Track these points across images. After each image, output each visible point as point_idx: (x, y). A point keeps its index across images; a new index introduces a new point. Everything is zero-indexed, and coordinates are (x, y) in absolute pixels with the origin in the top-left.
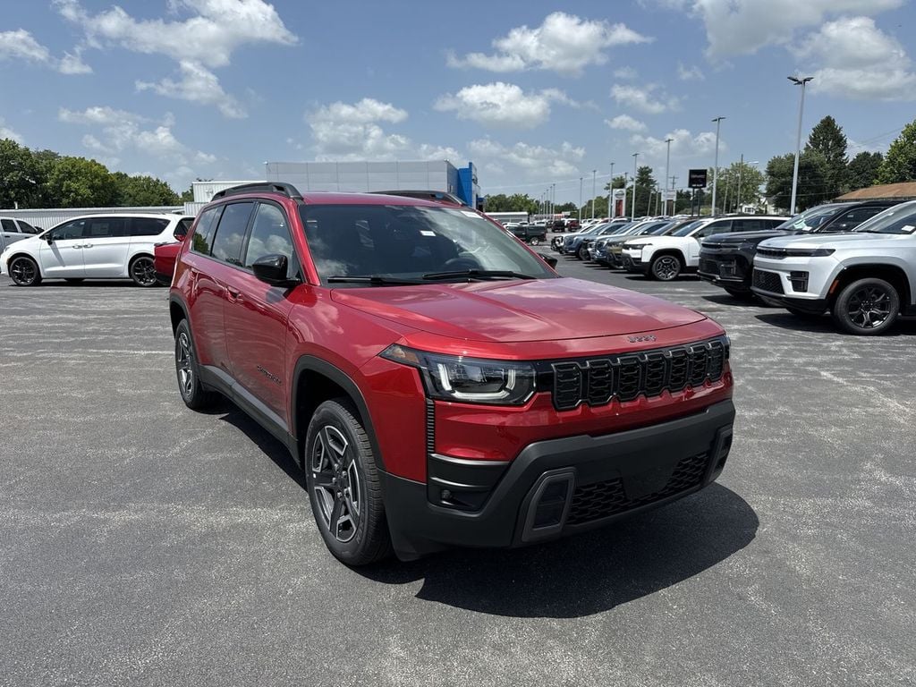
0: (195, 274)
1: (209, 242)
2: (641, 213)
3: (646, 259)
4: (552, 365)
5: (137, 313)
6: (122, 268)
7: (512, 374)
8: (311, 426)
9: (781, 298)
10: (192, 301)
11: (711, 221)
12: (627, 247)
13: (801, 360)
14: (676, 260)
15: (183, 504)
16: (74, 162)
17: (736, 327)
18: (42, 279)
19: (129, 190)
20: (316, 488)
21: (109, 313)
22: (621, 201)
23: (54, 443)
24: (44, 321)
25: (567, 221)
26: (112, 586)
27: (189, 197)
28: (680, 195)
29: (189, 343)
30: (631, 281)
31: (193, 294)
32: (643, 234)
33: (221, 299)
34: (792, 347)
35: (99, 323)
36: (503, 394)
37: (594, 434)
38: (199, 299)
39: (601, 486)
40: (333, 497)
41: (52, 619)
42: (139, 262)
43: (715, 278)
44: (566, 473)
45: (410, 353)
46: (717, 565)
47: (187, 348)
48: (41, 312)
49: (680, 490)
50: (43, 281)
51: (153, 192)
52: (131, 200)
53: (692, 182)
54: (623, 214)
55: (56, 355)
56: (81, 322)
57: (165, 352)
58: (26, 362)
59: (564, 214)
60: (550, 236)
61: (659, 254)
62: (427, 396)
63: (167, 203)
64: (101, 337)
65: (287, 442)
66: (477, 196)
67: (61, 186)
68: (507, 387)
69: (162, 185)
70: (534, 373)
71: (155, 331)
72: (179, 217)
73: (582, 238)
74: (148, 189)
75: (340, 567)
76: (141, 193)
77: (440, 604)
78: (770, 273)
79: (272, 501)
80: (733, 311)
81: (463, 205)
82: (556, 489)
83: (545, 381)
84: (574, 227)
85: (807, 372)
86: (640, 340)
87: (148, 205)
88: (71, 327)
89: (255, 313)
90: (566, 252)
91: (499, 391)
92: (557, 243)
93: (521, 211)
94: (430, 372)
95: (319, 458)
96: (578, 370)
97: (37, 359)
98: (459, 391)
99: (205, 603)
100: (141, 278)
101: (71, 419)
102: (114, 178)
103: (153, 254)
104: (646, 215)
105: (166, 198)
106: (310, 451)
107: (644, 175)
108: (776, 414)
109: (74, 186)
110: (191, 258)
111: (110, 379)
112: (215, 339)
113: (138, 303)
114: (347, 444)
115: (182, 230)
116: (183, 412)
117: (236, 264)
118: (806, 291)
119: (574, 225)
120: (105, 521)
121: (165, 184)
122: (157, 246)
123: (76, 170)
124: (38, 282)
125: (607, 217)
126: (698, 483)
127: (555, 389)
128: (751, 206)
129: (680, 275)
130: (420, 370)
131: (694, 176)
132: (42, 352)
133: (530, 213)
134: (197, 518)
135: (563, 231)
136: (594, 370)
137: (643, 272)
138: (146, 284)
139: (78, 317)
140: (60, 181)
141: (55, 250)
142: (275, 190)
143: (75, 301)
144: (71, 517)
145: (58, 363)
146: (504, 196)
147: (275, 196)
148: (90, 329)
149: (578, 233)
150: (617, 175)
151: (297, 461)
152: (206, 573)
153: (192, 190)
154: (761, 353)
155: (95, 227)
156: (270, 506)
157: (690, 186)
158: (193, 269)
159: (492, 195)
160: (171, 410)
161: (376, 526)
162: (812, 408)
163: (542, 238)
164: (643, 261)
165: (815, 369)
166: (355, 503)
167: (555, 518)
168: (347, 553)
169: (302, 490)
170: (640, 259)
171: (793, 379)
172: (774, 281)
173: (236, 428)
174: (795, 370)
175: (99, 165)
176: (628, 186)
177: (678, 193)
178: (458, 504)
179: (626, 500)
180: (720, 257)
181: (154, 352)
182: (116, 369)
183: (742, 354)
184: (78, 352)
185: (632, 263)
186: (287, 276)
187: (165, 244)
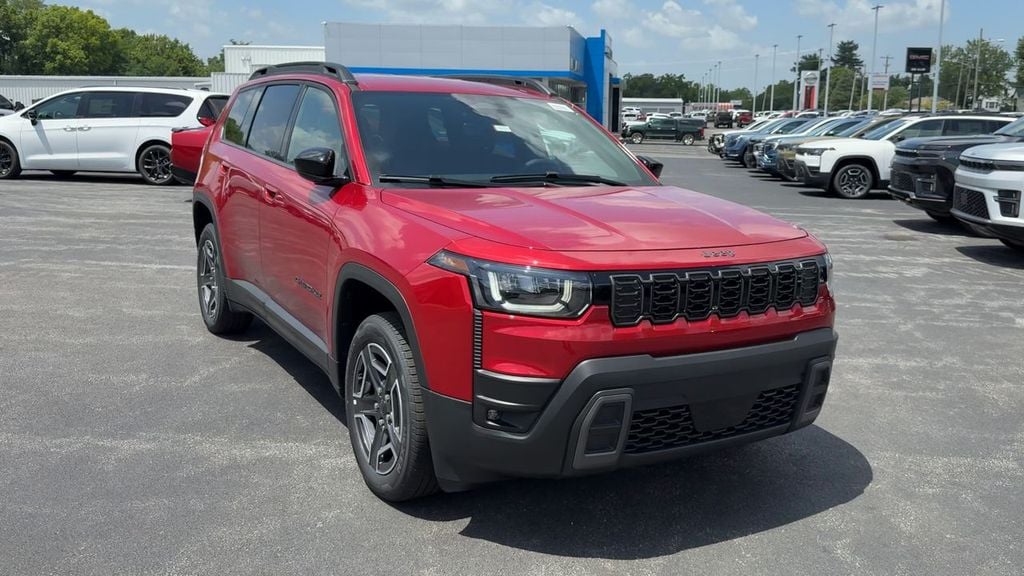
0: (226, 168)
1: (245, 129)
2: (839, 104)
3: (826, 167)
4: (611, 277)
5: (146, 217)
6: (126, 159)
7: (568, 286)
8: (353, 344)
9: (984, 225)
10: (221, 202)
11: (916, 119)
12: (801, 152)
13: (995, 304)
14: (867, 171)
15: (202, 436)
16: (63, 13)
17: (927, 260)
18: (22, 170)
19: (137, 53)
20: (356, 416)
21: (112, 217)
22: (813, 87)
23: (49, 366)
24: (28, 224)
25: (735, 113)
26: (122, 512)
27: (218, 65)
28: (894, 81)
29: (215, 252)
30: (804, 197)
31: (223, 194)
32: (827, 135)
33: (256, 201)
34: (991, 288)
35: (97, 229)
36: (558, 307)
37: (655, 355)
38: (231, 200)
39: (664, 412)
40: (375, 426)
41: (57, 539)
42: (150, 152)
43: (908, 196)
44: (623, 395)
45: (459, 260)
46: (809, 519)
47: (213, 260)
48: (22, 212)
49: (762, 427)
50: (23, 173)
51: (169, 57)
52: (139, 67)
53: (911, 64)
54: (815, 105)
55: (46, 266)
56: (75, 227)
57: (183, 267)
58: (8, 273)
59: (733, 103)
60: (709, 133)
61: (843, 162)
62: (475, 306)
63: (187, 73)
64: (102, 247)
65: (326, 366)
66: (611, 75)
67: (45, 45)
68: (563, 299)
69: (181, 47)
70: (591, 285)
71: (170, 240)
72: (205, 95)
73: (748, 138)
74: (163, 52)
75: (379, 503)
76: (153, 58)
77: (486, 542)
78: (973, 191)
79: (306, 436)
80: (931, 241)
81: (552, 95)
82: (612, 411)
83: (602, 295)
84: (744, 121)
85: (998, 318)
86: (716, 256)
87: (162, 75)
88: (61, 233)
89: (303, 222)
90: (726, 155)
91: (554, 304)
92: (716, 142)
93: (674, 97)
94: (478, 279)
95: (361, 381)
96: (640, 283)
97: (21, 270)
98: (510, 302)
99: (224, 532)
100: (152, 173)
101: (67, 341)
102: (118, 38)
103: (170, 143)
104: (847, 108)
105: (186, 65)
106: (351, 374)
107: (847, 55)
108: (940, 364)
109: (62, 45)
110: (221, 149)
111: (113, 296)
112: (249, 251)
113: (149, 205)
114: (390, 362)
115: (208, 112)
116: (205, 337)
117: (275, 157)
118: (1016, 216)
119: (745, 120)
120: (111, 449)
121: (187, 47)
122: (176, 132)
123: (65, 25)
124: (16, 174)
125: (791, 108)
126: (787, 422)
127: (613, 304)
128: (994, 99)
129: (872, 191)
130: (468, 278)
131: (914, 57)
132: (27, 262)
133: (686, 101)
134: (219, 450)
135: (730, 126)
136: (657, 284)
137: (823, 186)
138: (158, 181)
139: (72, 221)
140: (42, 39)
141: (41, 133)
142: (326, 71)
143: (66, 199)
144: (72, 444)
145: (48, 275)
146: (652, 76)
147: (326, 78)
148: (86, 235)
149: (746, 130)
150: (809, 51)
151: (337, 387)
152: (227, 503)
153: (222, 56)
154: (950, 293)
155: (95, 105)
156: (304, 441)
157: (908, 70)
158: (224, 163)
159: (634, 75)
160: (189, 335)
161: (418, 453)
162: (988, 360)
163: (698, 136)
164: (822, 170)
165: (1011, 315)
166: (397, 429)
167: (610, 445)
168: (386, 487)
169: (342, 425)
170: (818, 168)
171: (977, 325)
172: (977, 202)
173: (268, 358)
174: (984, 316)
175: (98, 18)
176: (823, 68)
177: (892, 78)
178: (504, 424)
179: (695, 432)
180: (915, 168)
181: (168, 267)
182: (120, 285)
183: (922, 293)
184: (74, 264)
185: (807, 174)
186: (334, 174)
187: (186, 129)
